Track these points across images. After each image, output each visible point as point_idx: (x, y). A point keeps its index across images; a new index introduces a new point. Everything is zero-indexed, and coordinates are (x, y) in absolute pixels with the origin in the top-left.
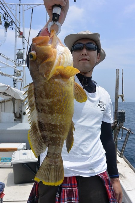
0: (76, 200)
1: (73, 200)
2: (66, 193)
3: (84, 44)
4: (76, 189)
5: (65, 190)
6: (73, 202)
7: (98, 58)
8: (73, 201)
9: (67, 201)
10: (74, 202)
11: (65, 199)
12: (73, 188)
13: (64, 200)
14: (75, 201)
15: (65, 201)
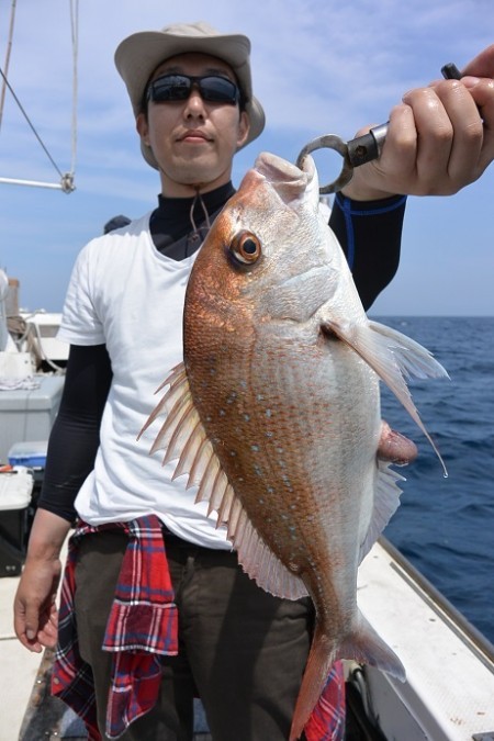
0: (161, 645)
1: (151, 642)
2: (121, 618)
3: (193, 79)
4: (164, 609)
5: (120, 606)
6: (149, 652)
7: (241, 133)
8: (150, 646)
9: (125, 645)
10: (152, 650)
11: (118, 636)
12: (155, 605)
13: (114, 640)
14: (156, 648)
15: (117, 643)
